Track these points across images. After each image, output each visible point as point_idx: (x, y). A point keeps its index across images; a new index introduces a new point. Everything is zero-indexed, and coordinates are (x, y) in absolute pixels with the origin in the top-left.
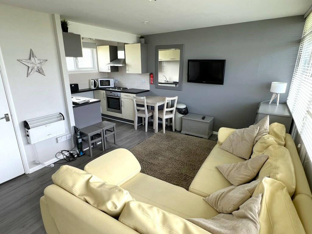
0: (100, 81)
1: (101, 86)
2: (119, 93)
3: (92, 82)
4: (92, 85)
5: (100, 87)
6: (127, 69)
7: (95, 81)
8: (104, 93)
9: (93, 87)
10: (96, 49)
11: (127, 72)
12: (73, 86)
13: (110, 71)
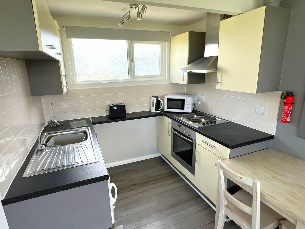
0: (168, 100)
1: (168, 108)
2: (192, 132)
3: (153, 100)
4: (153, 106)
5: (166, 110)
6: (219, 79)
7: (159, 99)
8: (169, 124)
9: (153, 110)
10: (169, 42)
11: (218, 87)
12: (115, 108)
13: (185, 82)
